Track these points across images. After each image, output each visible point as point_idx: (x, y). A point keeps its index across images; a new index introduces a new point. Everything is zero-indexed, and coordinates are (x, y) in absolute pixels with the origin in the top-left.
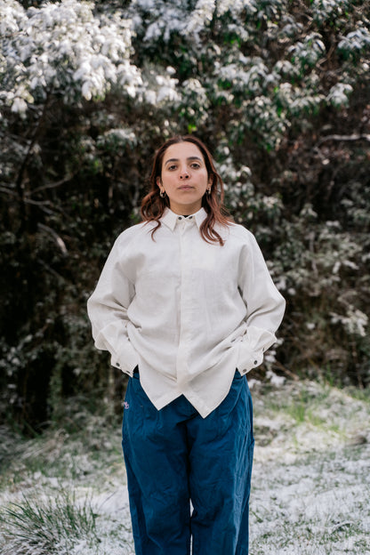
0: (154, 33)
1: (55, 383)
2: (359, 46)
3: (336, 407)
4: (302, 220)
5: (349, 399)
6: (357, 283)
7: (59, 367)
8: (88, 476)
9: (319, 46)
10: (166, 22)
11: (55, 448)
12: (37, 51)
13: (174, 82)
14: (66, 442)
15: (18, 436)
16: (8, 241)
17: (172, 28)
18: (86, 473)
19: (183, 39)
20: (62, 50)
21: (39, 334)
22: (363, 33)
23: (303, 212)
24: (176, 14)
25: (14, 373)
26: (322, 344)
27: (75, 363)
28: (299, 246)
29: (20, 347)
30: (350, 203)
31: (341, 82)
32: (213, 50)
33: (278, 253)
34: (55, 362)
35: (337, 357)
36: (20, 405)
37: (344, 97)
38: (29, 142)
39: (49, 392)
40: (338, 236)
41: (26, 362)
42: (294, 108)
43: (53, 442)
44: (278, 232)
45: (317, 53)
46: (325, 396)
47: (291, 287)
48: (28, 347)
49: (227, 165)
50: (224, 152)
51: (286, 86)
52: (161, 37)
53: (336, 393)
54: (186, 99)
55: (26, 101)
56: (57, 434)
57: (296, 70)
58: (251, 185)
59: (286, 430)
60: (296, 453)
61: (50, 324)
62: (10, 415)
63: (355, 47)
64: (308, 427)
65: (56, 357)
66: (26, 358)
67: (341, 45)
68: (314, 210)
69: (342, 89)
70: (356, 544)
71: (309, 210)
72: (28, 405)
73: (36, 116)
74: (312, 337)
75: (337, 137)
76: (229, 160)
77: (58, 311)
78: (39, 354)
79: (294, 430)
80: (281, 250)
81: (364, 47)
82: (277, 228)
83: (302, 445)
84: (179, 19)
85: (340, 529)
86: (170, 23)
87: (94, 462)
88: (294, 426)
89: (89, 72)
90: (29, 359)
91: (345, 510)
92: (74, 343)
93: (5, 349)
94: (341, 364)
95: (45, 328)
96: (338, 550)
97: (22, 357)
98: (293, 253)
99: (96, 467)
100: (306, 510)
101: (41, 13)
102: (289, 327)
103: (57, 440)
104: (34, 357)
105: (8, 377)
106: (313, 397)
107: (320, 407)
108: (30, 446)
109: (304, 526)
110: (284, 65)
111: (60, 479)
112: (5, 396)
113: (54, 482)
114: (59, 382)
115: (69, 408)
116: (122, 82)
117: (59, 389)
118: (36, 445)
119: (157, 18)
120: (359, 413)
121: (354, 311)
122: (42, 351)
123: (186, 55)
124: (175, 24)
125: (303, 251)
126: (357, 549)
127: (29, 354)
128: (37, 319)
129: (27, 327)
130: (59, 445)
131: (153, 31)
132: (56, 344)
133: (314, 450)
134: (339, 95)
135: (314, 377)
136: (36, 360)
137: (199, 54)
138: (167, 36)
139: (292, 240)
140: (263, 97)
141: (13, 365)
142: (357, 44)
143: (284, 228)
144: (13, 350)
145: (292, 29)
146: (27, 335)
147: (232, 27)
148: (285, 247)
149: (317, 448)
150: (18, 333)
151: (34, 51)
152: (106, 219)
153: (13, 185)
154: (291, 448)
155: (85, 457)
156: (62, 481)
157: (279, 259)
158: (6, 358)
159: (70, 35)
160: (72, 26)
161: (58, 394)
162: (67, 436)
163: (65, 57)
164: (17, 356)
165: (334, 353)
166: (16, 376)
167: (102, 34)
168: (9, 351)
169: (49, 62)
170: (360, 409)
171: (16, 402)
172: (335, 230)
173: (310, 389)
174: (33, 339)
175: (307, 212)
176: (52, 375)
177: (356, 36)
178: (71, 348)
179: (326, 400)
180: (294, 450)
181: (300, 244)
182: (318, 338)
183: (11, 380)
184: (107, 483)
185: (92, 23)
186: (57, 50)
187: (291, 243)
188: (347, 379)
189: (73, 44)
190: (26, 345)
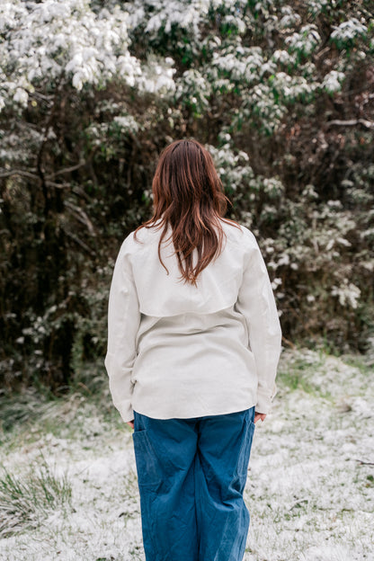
0: (155, 25)
1: (77, 350)
2: (351, 36)
3: (331, 375)
4: (303, 200)
5: (344, 367)
6: (354, 258)
7: (80, 335)
8: (98, 438)
9: (314, 37)
10: (167, 15)
11: (70, 410)
12: (36, 45)
13: (171, 72)
14: (82, 405)
15: (43, 398)
16: (31, 221)
17: (173, 20)
18: (96, 435)
19: (184, 31)
20: (57, 43)
21: (63, 305)
22: (355, 23)
23: (305, 192)
24: (177, 7)
25: (40, 340)
26: (324, 314)
27: (94, 332)
28: (301, 225)
29: (46, 317)
30: (351, 183)
31: (336, 70)
32: (214, 41)
33: (282, 231)
34: (76, 330)
35: (336, 327)
36: (47, 369)
37: (338, 85)
38: (44, 130)
39: (71, 357)
40: (338, 215)
41: (51, 330)
42: (289, 96)
43: (68, 405)
44: (283, 211)
45: (312, 43)
46: (320, 365)
47: (294, 262)
48: (53, 317)
49: (225, 151)
50: (225, 138)
51: (281, 75)
52: (162, 29)
53: (333, 361)
54: (187, 88)
55: (27, 91)
56: (72, 398)
57: (292, 60)
58: (250, 169)
59: (280, 397)
60: (287, 419)
61: (72, 296)
62: (36, 378)
63: (347, 37)
64: (301, 395)
65: (76, 326)
66: (51, 327)
67: (333, 35)
68: (315, 191)
69: (335, 77)
70: (308, 524)
71: (310, 191)
72: (55, 368)
73: (49, 106)
74: (315, 308)
75: (338, 122)
76: (227, 146)
77: (79, 285)
78: (63, 323)
79: (288, 396)
80: (285, 228)
81: (356, 36)
82: (282, 207)
83: (293, 411)
84: (180, 12)
85: (298, 506)
86: (171, 16)
87: (104, 424)
88: (288, 393)
89: (80, 63)
90: (53, 328)
91: (307, 485)
92: (93, 313)
93: (32, 319)
94: (341, 333)
95: (68, 299)
96: (289, 530)
97: (47, 326)
98: (296, 231)
99: (105, 429)
100: (271, 484)
101: (40, 8)
102: (292, 299)
103: (73, 402)
104: (58, 326)
105: (34, 344)
106: (310, 365)
107: (316, 374)
108: (50, 407)
109: (265, 502)
110: (281, 55)
111: (69, 440)
112: (32, 361)
113: (63, 443)
114: (81, 348)
115: (88, 373)
116: (122, 72)
117: (80, 356)
118: (55, 407)
119: (159, 11)
120: (353, 380)
121: (348, 284)
122: (65, 320)
123: (188, 46)
124: (175, 17)
125: (306, 228)
126: (307, 528)
127: (53, 324)
128: (61, 291)
129: (53, 298)
130: (74, 408)
131: (154, 23)
132: (76, 314)
133: (304, 416)
134: (333, 82)
135: (312, 347)
136: (60, 329)
137: (201, 45)
138: (168, 28)
139: (295, 218)
140: (261, 85)
141: (39, 333)
142: (349, 34)
143: (288, 207)
144: (39, 319)
145: (290, 20)
146: (52, 305)
147: (229, 18)
148: (289, 226)
149: (307, 415)
150: (45, 304)
151: (33, 44)
152: (120, 201)
153: (34, 170)
154: (282, 415)
155: (96, 420)
156: (71, 443)
157: (283, 236)
158: (33, 326)
159: (64, 28)
160: (66, 20)
161: (79, 360)
162: (83, 399)
163: (60, 49)
164: (43, 325)
165: (333, 324)
166: (42, 343)
167: (97, 27)
168: (35, 320)
169: (46, 54)
170: (354, 375)
171: (43, 366)
172: (335, 209)
173: (308, 357)
174: (58, 310)
175: (308, 193)
176: (73, 342)
177: (347, 27)
178: (91, 318)
179: (321, 368)
180: (285, 416)
181: (303, 222)
182: (319, 310)
183: (37, 346)
184: (107, 447)
185: (89, 17)
186: (52, 43)
187: (294, 221)
188: (347, 347)
189: (67, 37)
190: (51, 315)
